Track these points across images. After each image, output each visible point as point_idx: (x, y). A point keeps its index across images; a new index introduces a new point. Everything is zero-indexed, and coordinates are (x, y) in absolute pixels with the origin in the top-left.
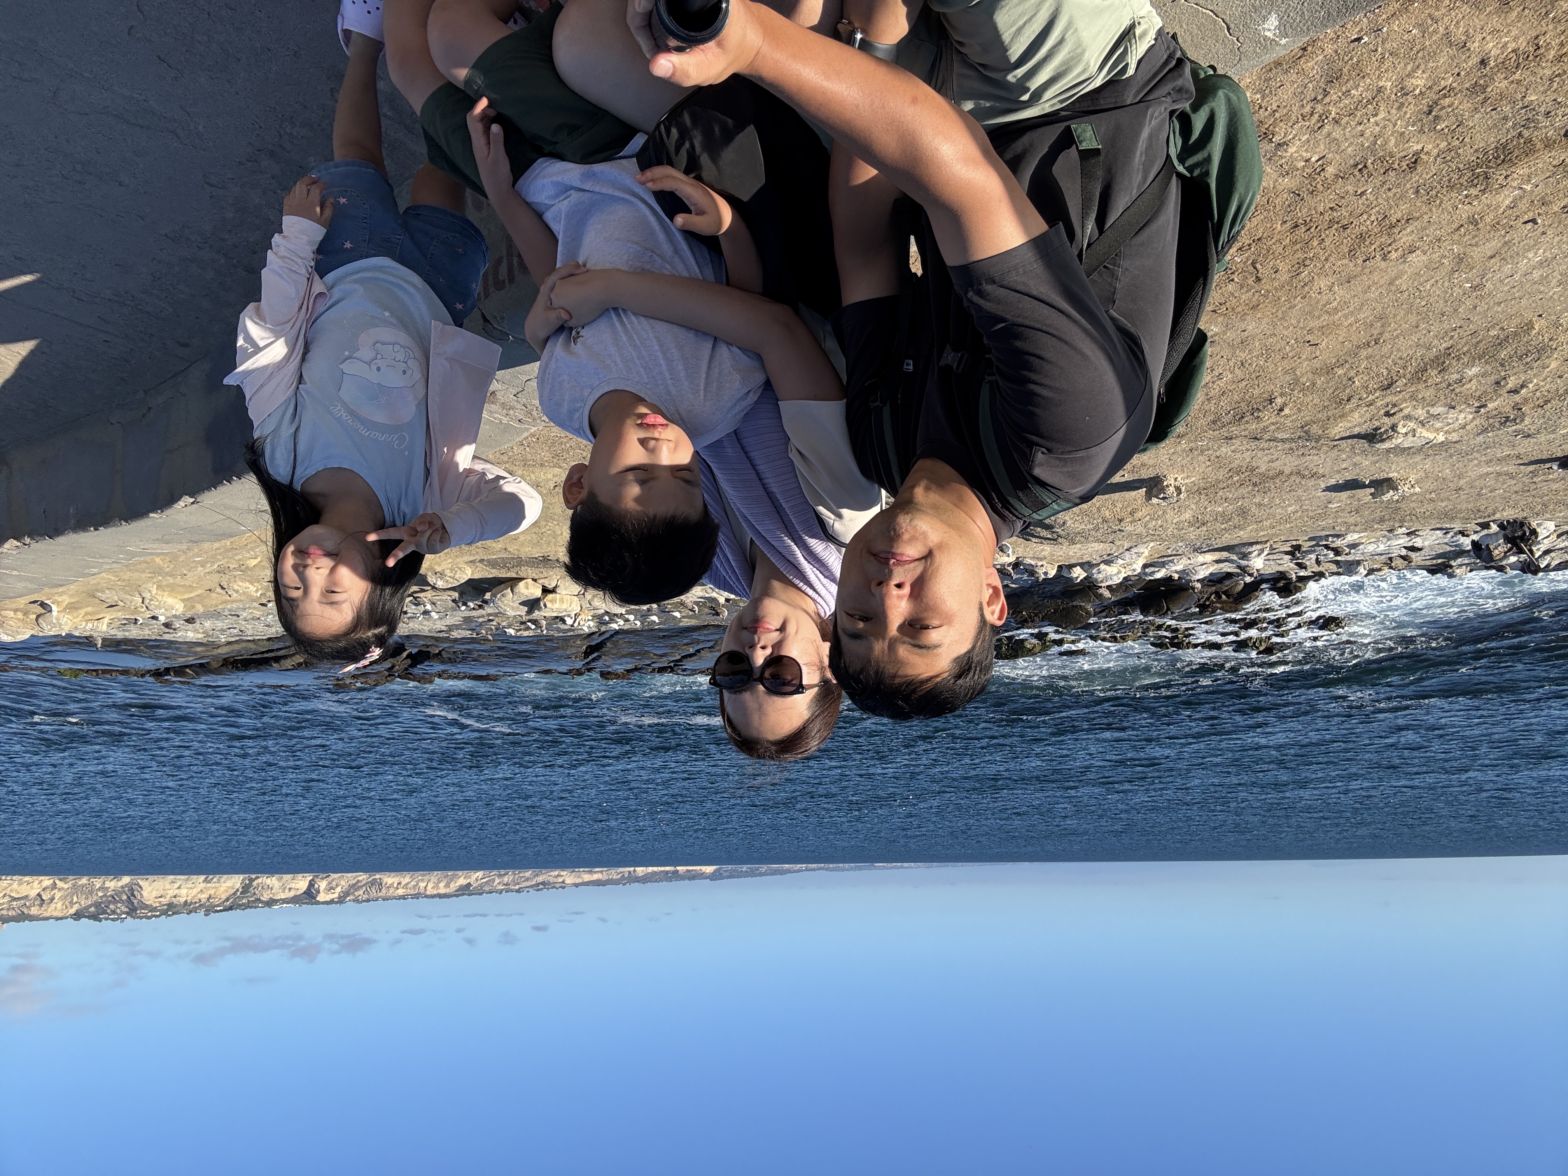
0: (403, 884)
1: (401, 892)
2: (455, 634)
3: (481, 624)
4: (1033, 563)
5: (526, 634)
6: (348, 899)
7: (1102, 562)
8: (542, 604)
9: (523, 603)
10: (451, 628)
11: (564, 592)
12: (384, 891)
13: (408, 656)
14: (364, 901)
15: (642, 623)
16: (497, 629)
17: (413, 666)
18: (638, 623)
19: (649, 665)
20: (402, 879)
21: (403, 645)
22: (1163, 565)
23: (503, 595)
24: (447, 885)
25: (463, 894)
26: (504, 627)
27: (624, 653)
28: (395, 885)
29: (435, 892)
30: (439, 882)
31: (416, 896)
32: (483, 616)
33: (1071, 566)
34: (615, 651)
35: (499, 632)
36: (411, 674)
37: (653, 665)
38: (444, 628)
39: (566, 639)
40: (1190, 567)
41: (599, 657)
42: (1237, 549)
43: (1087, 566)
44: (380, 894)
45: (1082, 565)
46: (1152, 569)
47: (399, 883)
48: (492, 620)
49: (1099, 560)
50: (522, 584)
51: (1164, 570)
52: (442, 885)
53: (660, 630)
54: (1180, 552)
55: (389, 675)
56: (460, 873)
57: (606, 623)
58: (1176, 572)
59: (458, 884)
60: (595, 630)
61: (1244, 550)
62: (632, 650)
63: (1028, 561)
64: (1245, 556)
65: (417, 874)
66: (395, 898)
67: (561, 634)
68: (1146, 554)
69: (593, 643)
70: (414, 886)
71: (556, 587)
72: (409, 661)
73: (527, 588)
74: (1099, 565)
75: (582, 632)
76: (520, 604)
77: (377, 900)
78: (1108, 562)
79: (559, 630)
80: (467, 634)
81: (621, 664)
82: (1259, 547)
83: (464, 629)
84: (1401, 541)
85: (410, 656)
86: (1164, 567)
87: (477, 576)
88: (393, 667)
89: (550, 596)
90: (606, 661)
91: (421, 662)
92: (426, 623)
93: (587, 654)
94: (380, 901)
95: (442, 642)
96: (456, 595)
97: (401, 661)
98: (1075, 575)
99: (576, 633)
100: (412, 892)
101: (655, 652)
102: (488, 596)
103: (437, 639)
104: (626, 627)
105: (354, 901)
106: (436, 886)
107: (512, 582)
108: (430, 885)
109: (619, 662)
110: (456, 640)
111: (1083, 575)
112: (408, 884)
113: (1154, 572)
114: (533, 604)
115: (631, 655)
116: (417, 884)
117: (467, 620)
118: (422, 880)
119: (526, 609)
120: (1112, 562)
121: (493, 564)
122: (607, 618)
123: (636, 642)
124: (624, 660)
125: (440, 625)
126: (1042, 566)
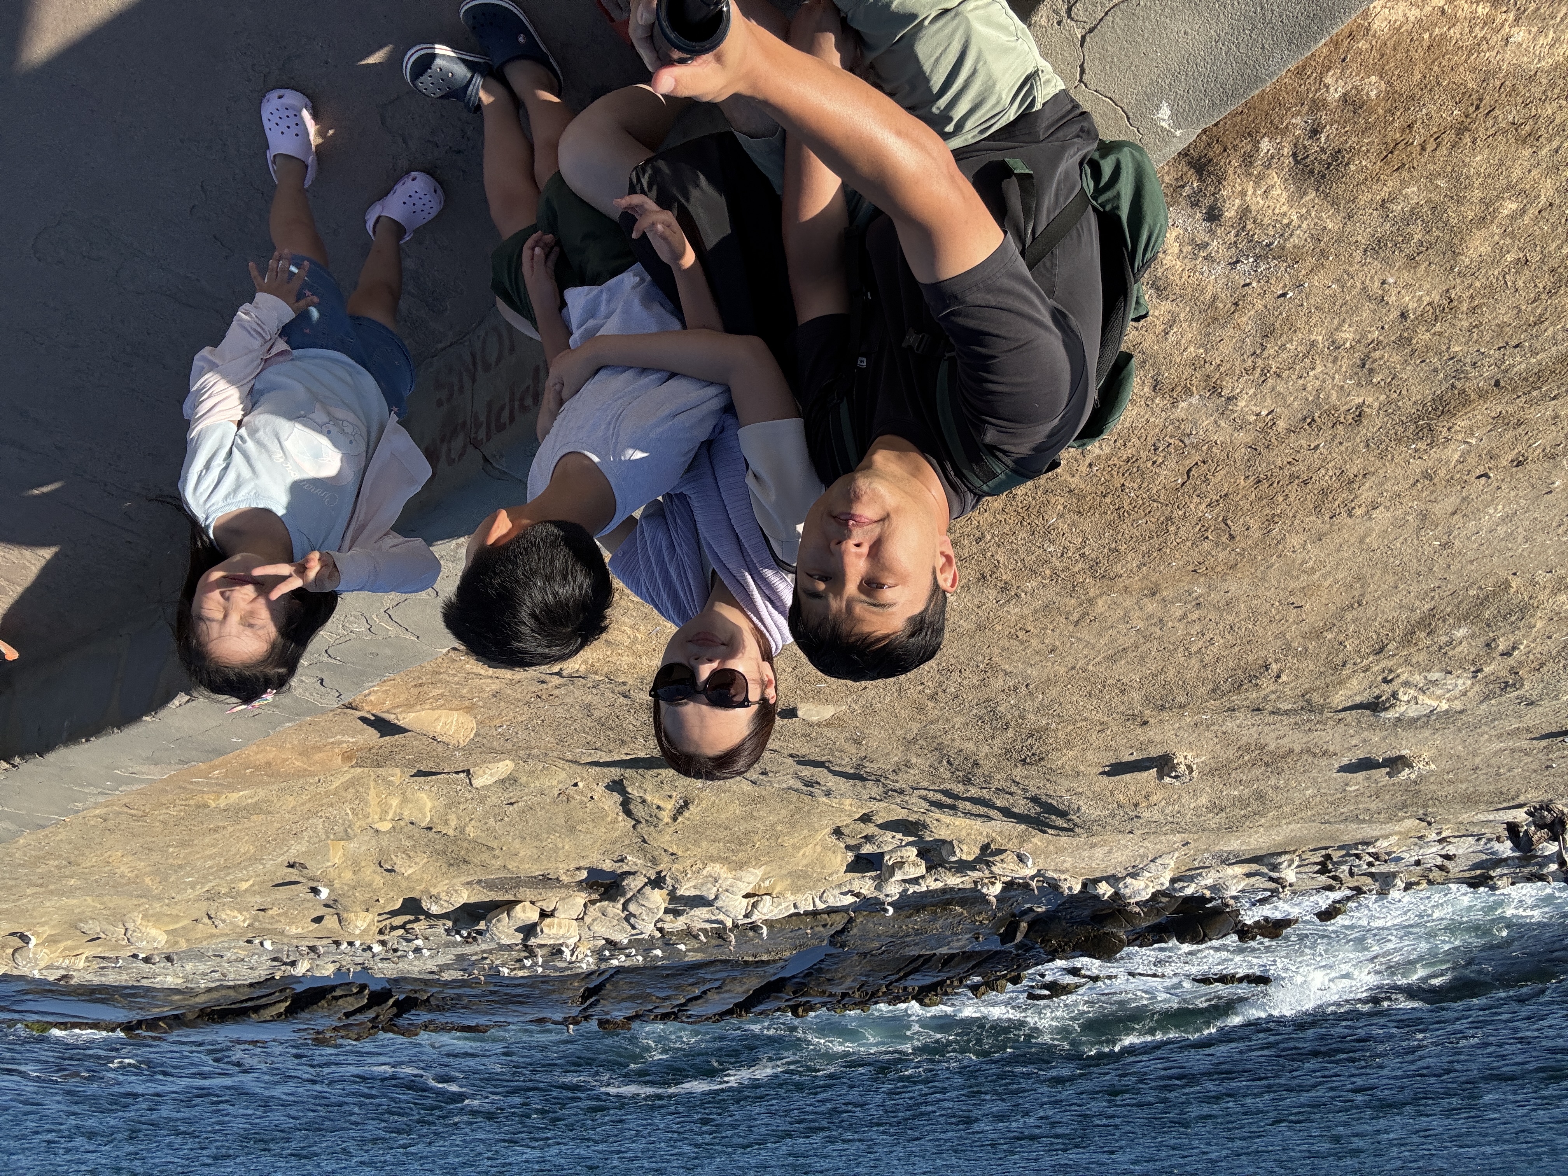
2: (446, 976)
3: (474, 963)
4: (1055, 876)
5: (520, 973)
7: (1128, 875)
8: (539, 929)
9: (519, 930)
10: (442, 968)
11: (563, 916)
13: (396, 1004)
15: (645, 959)
16: (490, 969)
17: (398, 1015)
18: (640, 958)
19: (651, 1011)
21: (390, 990)
22: (1191, 879)
23: (498, 921)
26: (497, 966)
27: (624, 996)
32: (476, 954)
33: (1096, 881)
34: (614, 994)
35: (492, 972)
36: (395, 1025)
37: (656, 1011)
38: (435, 969)
39: (563, 980)
40: (1221, 881)
41: (598, 1001)
42: (1265, 860)
43: (1112, 880)
45: (1107, 879)
46: (1181, 884)
48: (486, 958)
49: (1124, 873)
50: (519, 907)
51: (1193, 885)
53: (663, 968)
54: (1207, 864)
55: (373, 1027)
57: (606, 960)
58: (1207, 888)
60: (593, 967)
61: (1273, 860)
62: (633, 992)
63: (1050, 874)
64: (1275, 867)
67: (558, 974)
68: (1172, 865)
69: (591, 986)
71: (554, 910)
72: (395, 1010)
73: (524, 911)
74: (1124, 878)
75: (580, 971)
76: (516, 930)
78: (1134, 875)
79: (556, 968)
80: (458, 975)
81: (620, 1010)
82: (1288, 857)
83: (455, 969)
84: (1434, 849)
85: (396, 1003)
86: (1193, 881)
87: (472, 900)
88: (378, 1016)
89: (548, 921)
90: (604, 1006)
91: (407, 1011)
92: (416, 962)
93: (584, 998)
95: (431, 986)
96: (449, 924)
97: (386, 1010)
98: (1101, 892)
99: (574, 971)
101: (658, 994)
102: (482, 925)
103: (426, 982)
104: (628, 964)
107: (509, 906)
109: (618, 1007)
110: (446, 984)
111: (1110, 891)
113: (1183, 888)
114: (529, 930)
115: (632, 998)
117: (460, 958)
119: (521, 936)
120: (1138, 875)
121: (490, 885)
122: (607, 953)
123: (638, 983)
124: (624, 1004)
125: (431, 965)
126: (1065, 880)
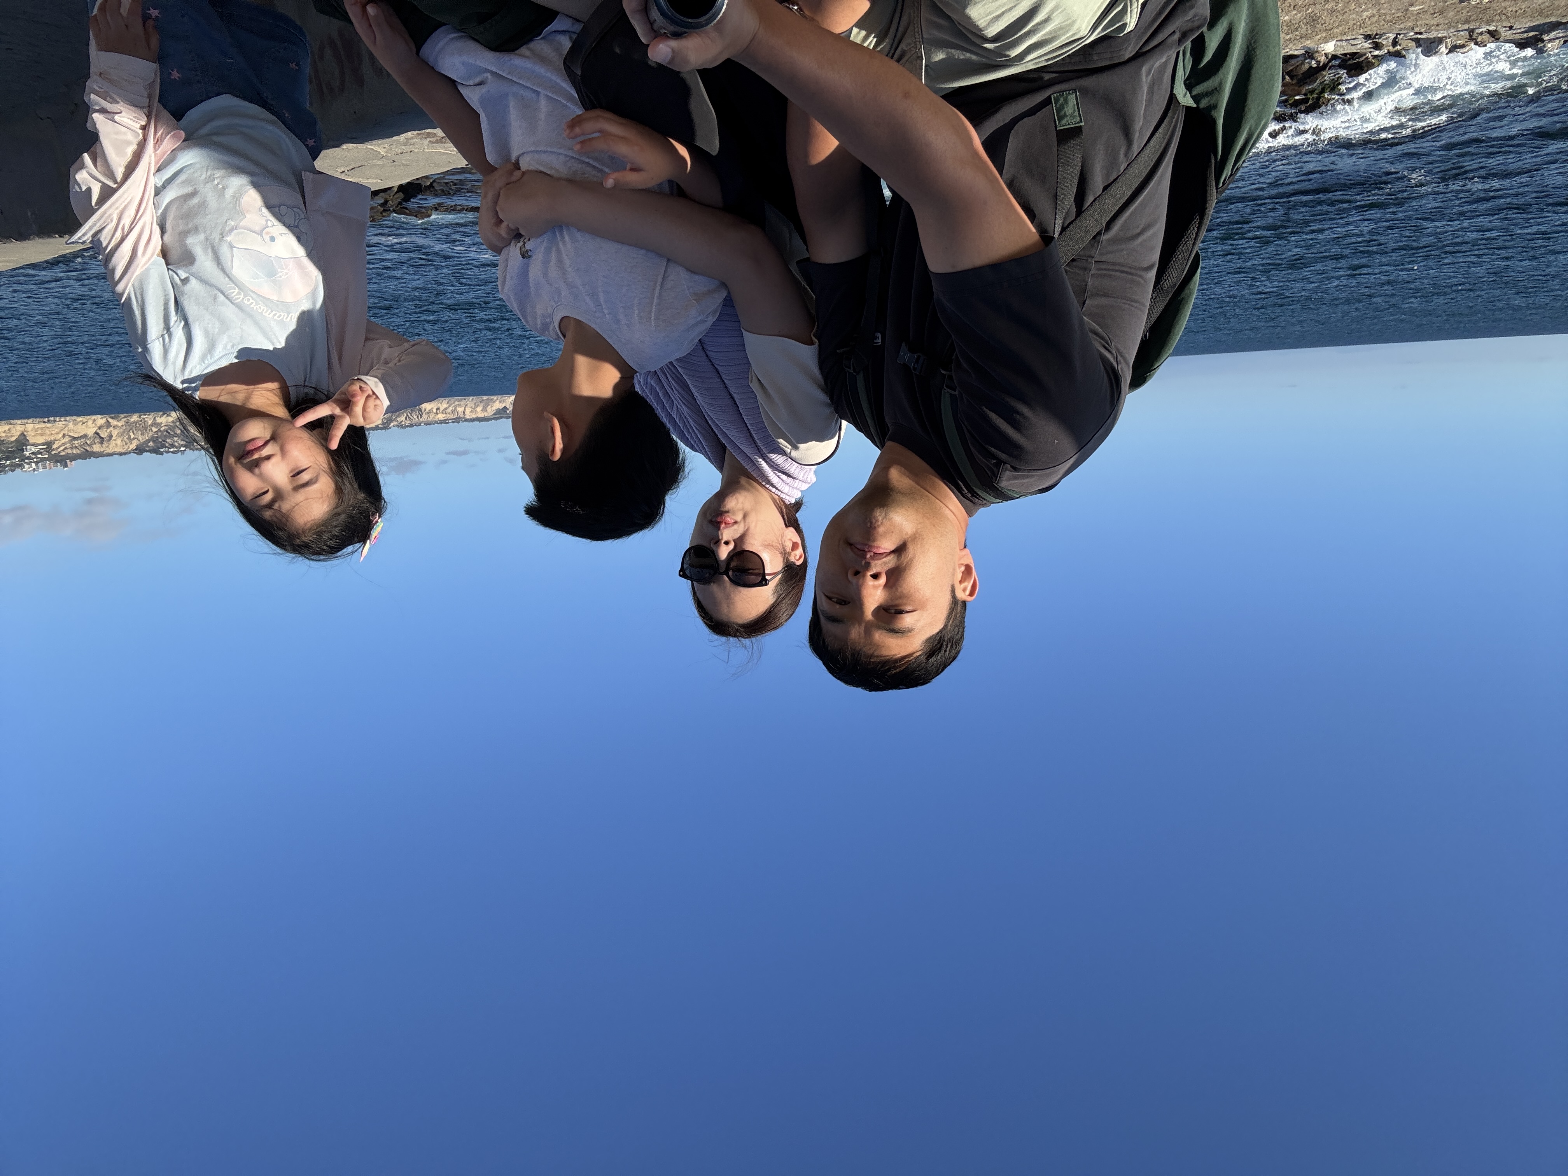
0: (441, 409)
1: (441, 417)
6: (392, 425)
12: (424, 416)
14: (408, 426)
17: (407, 199)
20: (439, 405)
24: (484, 409)
25: (501, 418)
28: (435, 411)
29: (474, 416)
30: (476, 406)
31: (457, 420)
36: (406, 208)
44: (421, 420)
47: (438, 409)
52: (479, 409)
55: (384, 211)
56: (495, 398)
59: (494, 408)
65: (453, 399)
66: (436, 422)
70: (453, 411)
72: (401, 195)
77: (420, 425)
88: (386, 200)
91: (415, 196)
94: (423, 427)
100: (452, 417)
105: (398, 426)
106: (474, 410)
108: (468, 410)
112: (446, 409)
116: (455, 409)
118: (459, 405)
